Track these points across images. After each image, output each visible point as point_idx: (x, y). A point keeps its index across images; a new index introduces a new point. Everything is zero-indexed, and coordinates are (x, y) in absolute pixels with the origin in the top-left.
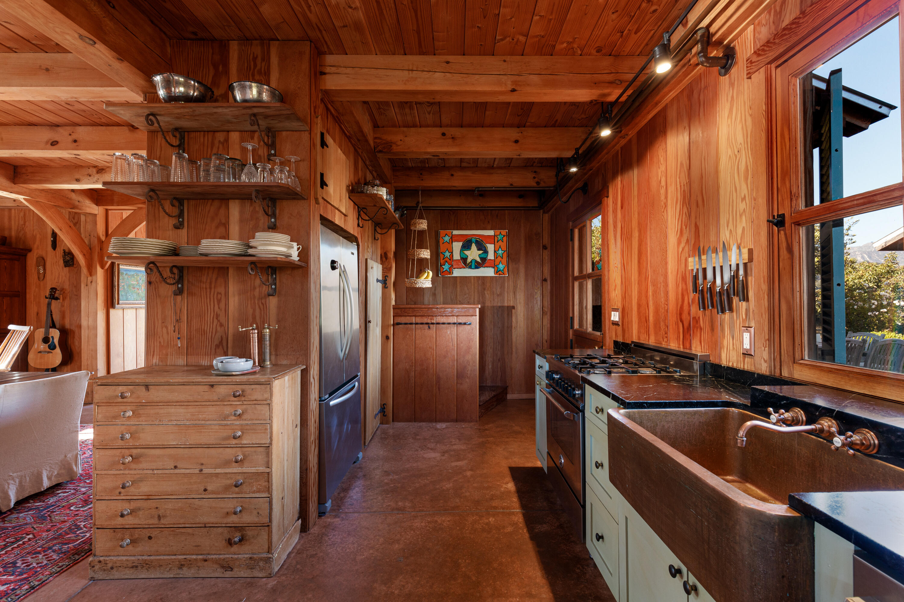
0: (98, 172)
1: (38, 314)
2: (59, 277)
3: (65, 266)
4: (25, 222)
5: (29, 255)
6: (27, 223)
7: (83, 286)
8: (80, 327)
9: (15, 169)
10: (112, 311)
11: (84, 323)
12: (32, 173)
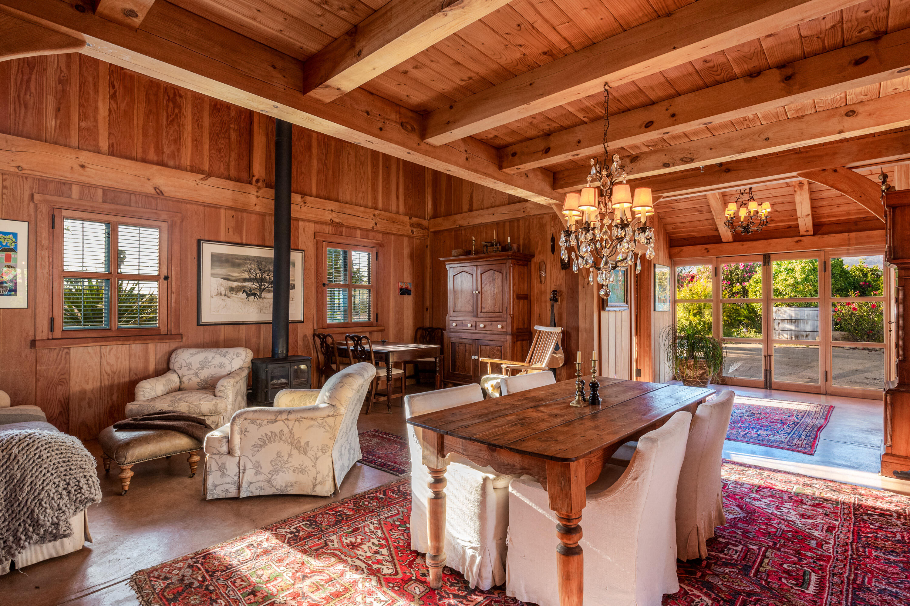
0: (632, 161)
1: (540, 315)
2: (556, 280)
3: (563, 269)
4: (529, 230)
5: (534, 260)
6: (531, 231)
7: (580, 288)
8: (577, 329)
9: (554, 176)
10: (603, 313)
11: (581, 325)
12: (568, 176)
